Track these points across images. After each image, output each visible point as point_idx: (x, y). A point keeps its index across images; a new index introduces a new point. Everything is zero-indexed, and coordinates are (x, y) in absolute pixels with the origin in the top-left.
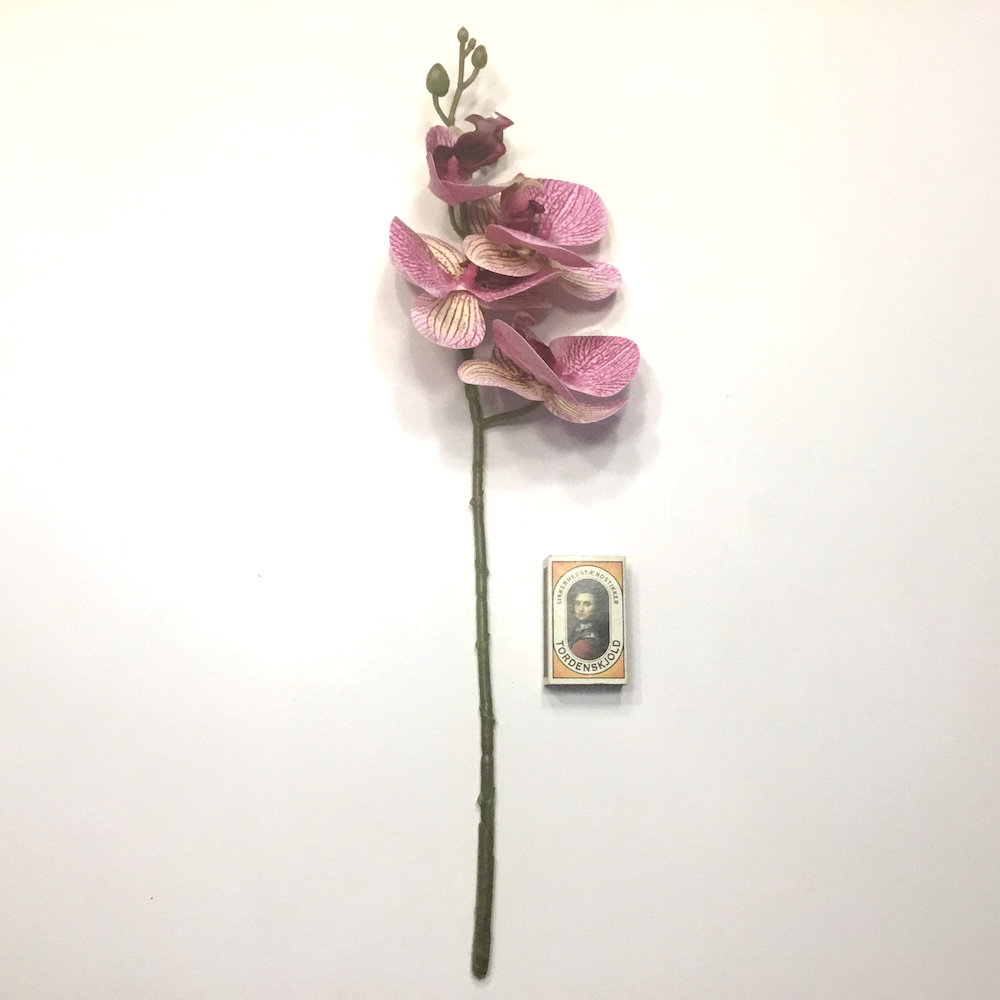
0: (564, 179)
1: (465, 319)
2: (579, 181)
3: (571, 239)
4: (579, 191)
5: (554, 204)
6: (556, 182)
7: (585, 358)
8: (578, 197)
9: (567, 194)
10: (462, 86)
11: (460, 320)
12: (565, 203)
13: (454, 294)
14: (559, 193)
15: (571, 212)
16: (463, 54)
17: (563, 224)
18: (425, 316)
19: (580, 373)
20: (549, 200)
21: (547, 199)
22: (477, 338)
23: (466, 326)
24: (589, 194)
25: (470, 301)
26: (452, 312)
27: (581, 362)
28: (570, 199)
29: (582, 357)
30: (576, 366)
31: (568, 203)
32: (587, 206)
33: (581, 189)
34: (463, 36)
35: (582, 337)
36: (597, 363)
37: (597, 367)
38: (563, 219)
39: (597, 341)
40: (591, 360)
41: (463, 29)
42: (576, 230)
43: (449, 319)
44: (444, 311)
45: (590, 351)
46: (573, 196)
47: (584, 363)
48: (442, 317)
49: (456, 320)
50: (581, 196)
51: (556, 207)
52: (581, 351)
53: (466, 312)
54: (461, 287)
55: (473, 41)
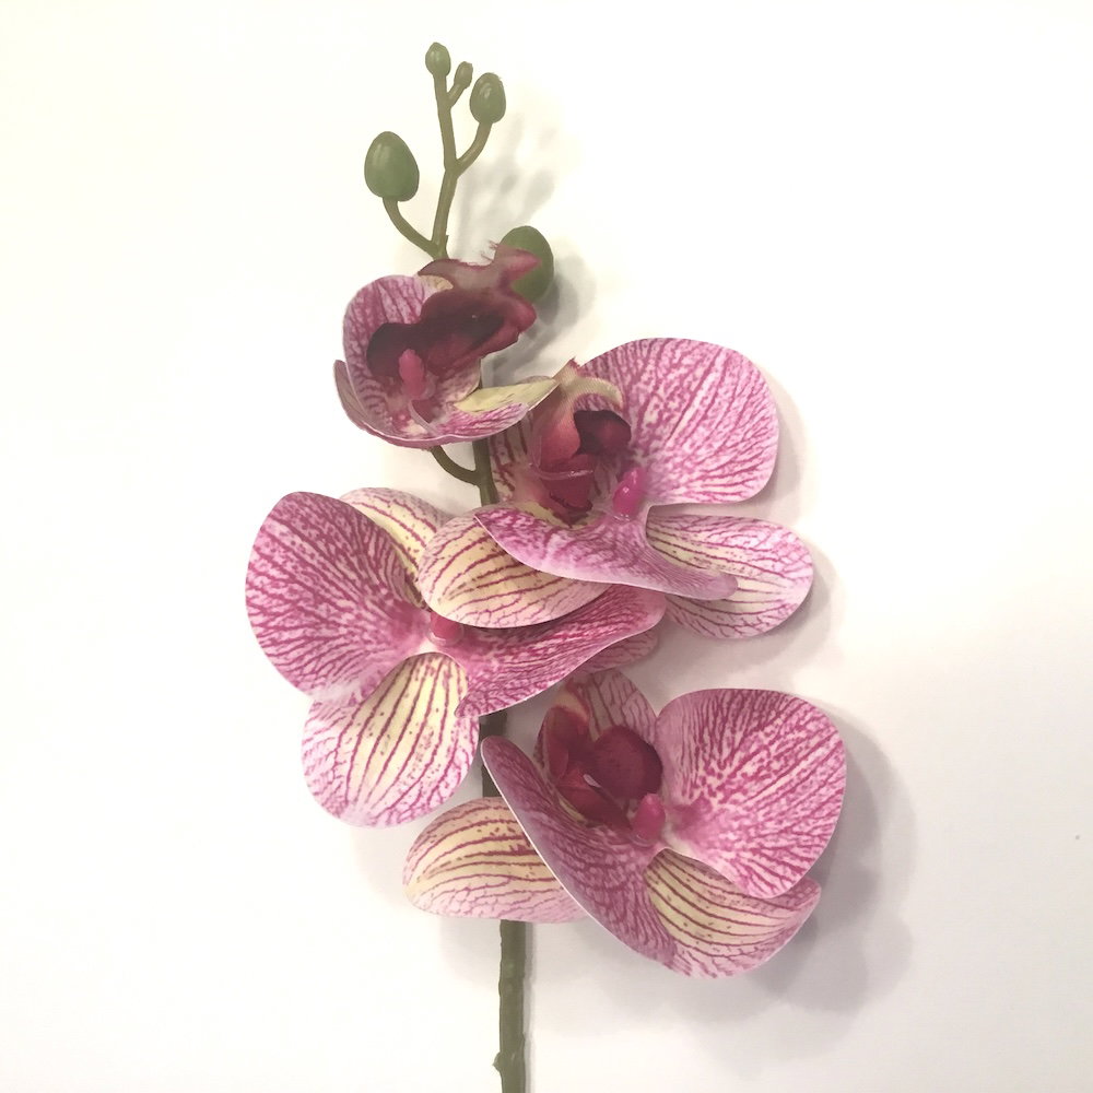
0: (698, 337)
1: (435, 720)
2: (728, 343)
3: (697, 486)
4: (726, 364)
5: (671, 397)
6: (679, 344)
7: (732, 755)
8: (722, 379)
9: (699, 372)
10: (455, 166)
11: (423, 725)
12: (693, 396)
13: (412, 663)
14: (683, 371)
15: (705, 417)
16: (445, 102)
17: (686, 448)
18: (336, 731)
19: (714, 802)
20: (661, 391)
21: (656, 388)
22: (452, 774)
23: (435, 740)
24: (744, 375)
25: (448, 676)
26: (407, 703)
27: (722, 767)
28: (706, 385)
29: (726, 752)
30: (712, 780)
31: (701, 394)
32: (738, 404)
33: (732, 359)
34: (437, 61)
35: (735, 693)
36: (756, 777)
37: (753, 787)
38: (687, 435)
39: (763, 706)
40: (743, 762)
41: (436, 47)
42: (711, 465)
43: (395, 729)
44: (387, 707)
45: (745, 735)
46: (711, 378)
47: (728, 771)
48: (379, 722)
49: (413, 728)
50: (728, 380)
51: (673, 405)
52: (728, 733)
53: (439, 702)
54: (427, 647)
55: (466, 69)
